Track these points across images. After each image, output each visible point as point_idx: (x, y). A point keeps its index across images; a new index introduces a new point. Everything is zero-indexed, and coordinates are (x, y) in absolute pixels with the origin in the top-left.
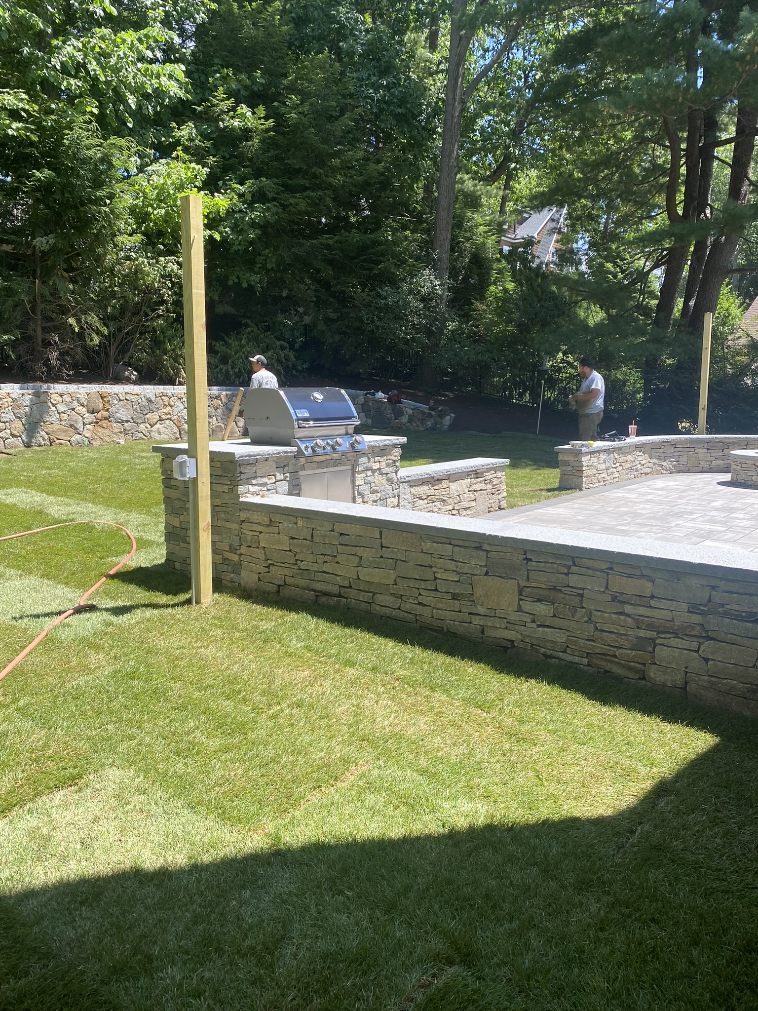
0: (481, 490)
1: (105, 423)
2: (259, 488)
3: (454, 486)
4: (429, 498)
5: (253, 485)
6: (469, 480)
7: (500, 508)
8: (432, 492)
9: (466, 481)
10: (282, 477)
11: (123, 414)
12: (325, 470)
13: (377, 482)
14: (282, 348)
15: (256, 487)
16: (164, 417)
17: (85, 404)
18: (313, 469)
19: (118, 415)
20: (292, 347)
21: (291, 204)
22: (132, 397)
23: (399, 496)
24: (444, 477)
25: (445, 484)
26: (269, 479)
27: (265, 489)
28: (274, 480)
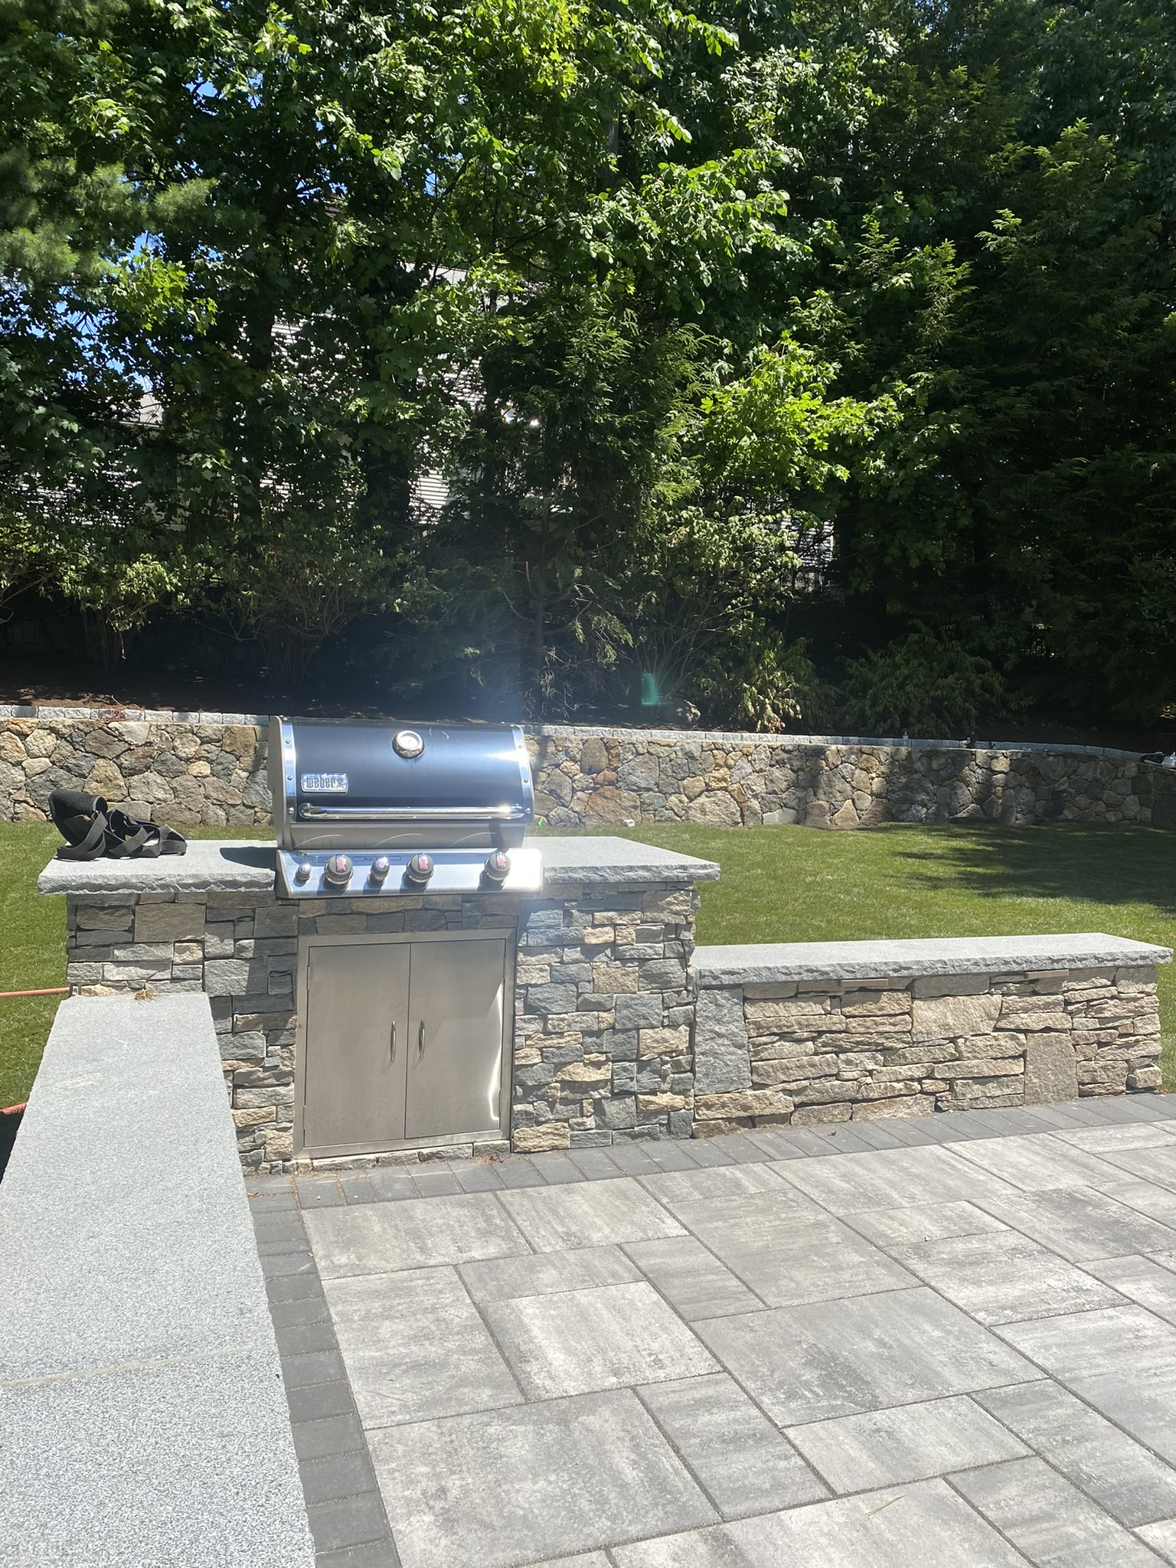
0: (1047, 1030)
1: (608, 791)
2: (142, 972)
3: (929, 1014)
4: (824, 1038)
5: (119, 963)
6: (997, 998)
7: (1132, 1088)
8: (837, 1020)
9: (983, 999)
10: (229, 947)
11: (640, 777)
12: (402, 937)
13: (601, 981)
14: (980, 670)
15: (132, 969)
16: (713, 784)
17: (578, 757)
18: (353, 931)
19: (633, 778)
20: (998, 667)
21: (998, 409)
22: (659, 749)
23: (692, 1025)
24: (886, 985)
25: (889, 1003)
26: (181, 951)
27: (167, 975)
28: (199, 955)
